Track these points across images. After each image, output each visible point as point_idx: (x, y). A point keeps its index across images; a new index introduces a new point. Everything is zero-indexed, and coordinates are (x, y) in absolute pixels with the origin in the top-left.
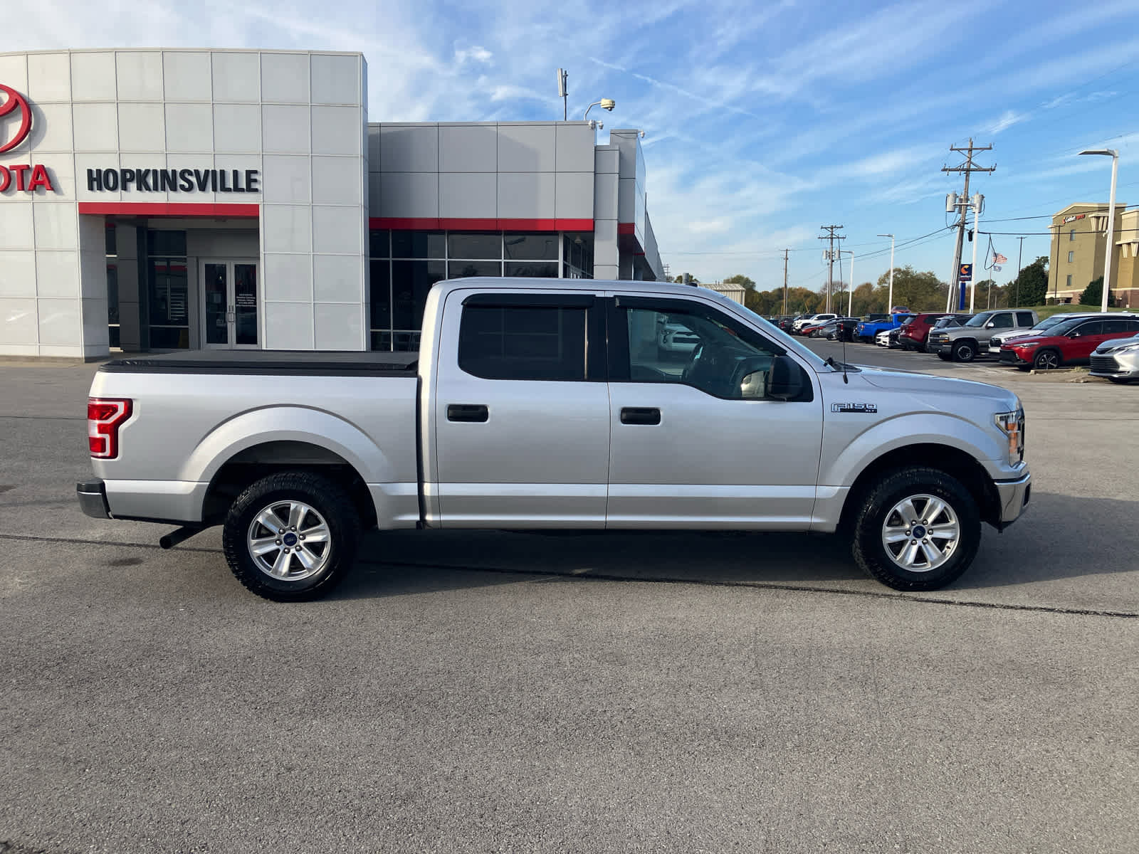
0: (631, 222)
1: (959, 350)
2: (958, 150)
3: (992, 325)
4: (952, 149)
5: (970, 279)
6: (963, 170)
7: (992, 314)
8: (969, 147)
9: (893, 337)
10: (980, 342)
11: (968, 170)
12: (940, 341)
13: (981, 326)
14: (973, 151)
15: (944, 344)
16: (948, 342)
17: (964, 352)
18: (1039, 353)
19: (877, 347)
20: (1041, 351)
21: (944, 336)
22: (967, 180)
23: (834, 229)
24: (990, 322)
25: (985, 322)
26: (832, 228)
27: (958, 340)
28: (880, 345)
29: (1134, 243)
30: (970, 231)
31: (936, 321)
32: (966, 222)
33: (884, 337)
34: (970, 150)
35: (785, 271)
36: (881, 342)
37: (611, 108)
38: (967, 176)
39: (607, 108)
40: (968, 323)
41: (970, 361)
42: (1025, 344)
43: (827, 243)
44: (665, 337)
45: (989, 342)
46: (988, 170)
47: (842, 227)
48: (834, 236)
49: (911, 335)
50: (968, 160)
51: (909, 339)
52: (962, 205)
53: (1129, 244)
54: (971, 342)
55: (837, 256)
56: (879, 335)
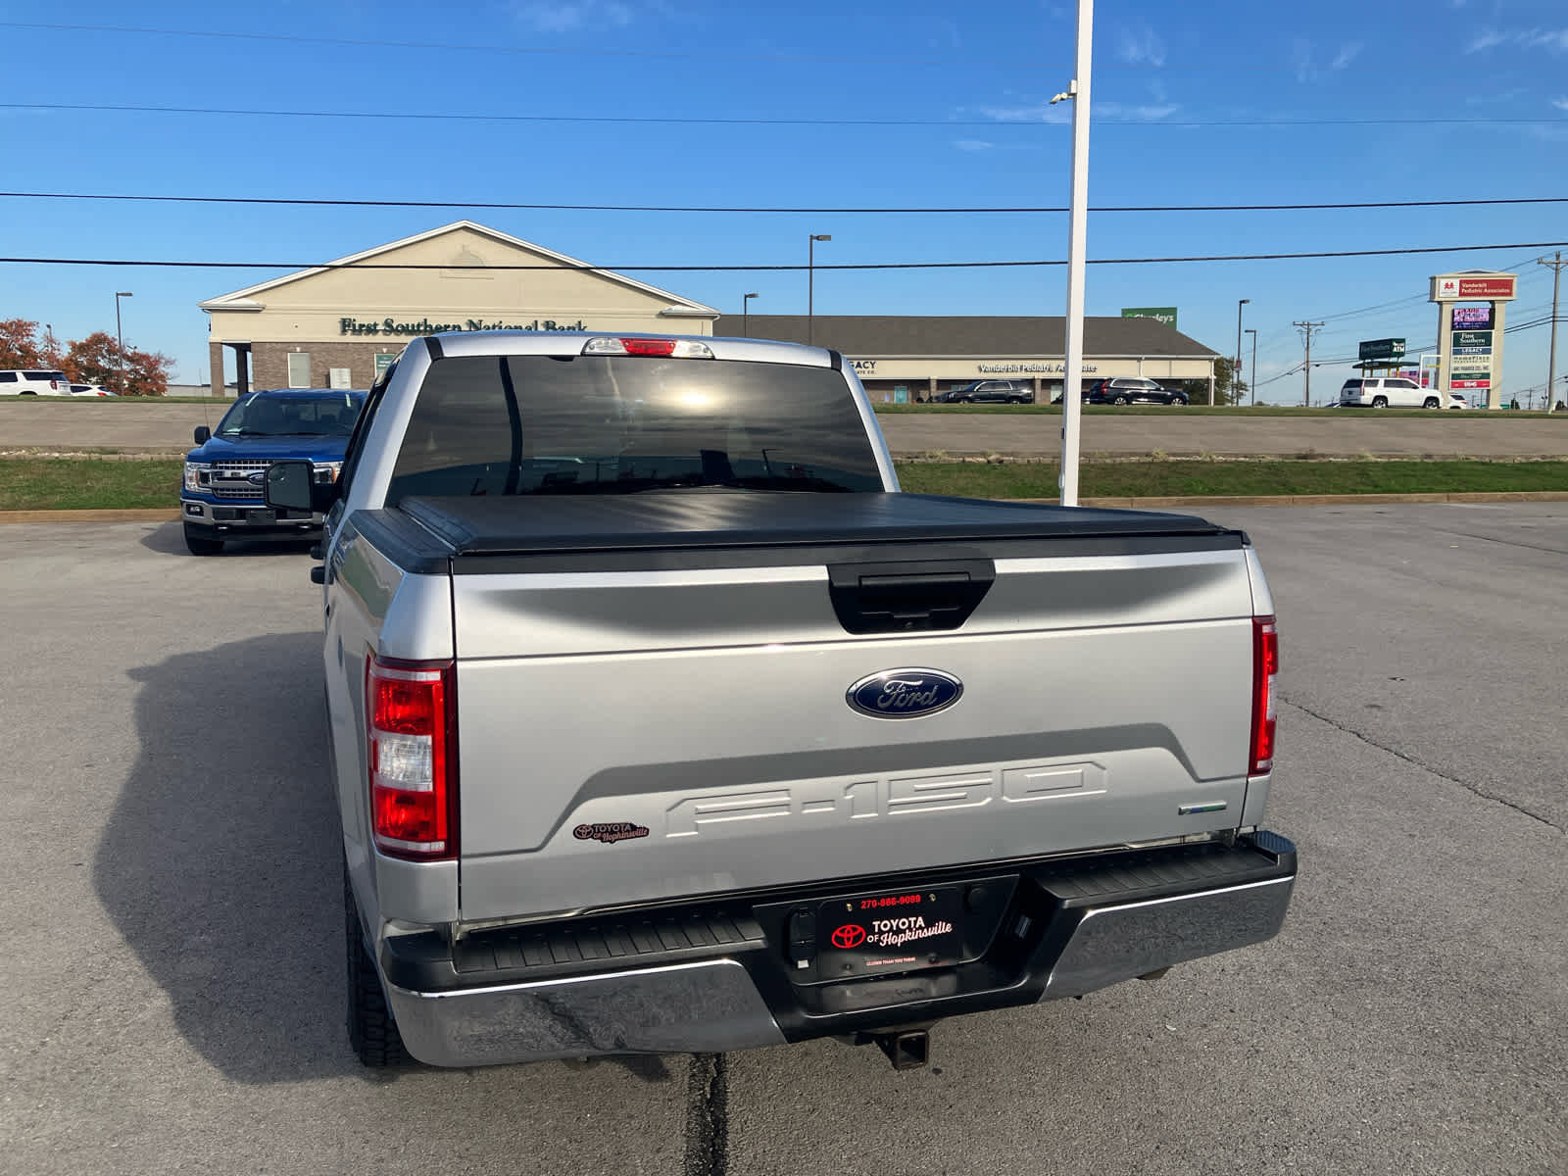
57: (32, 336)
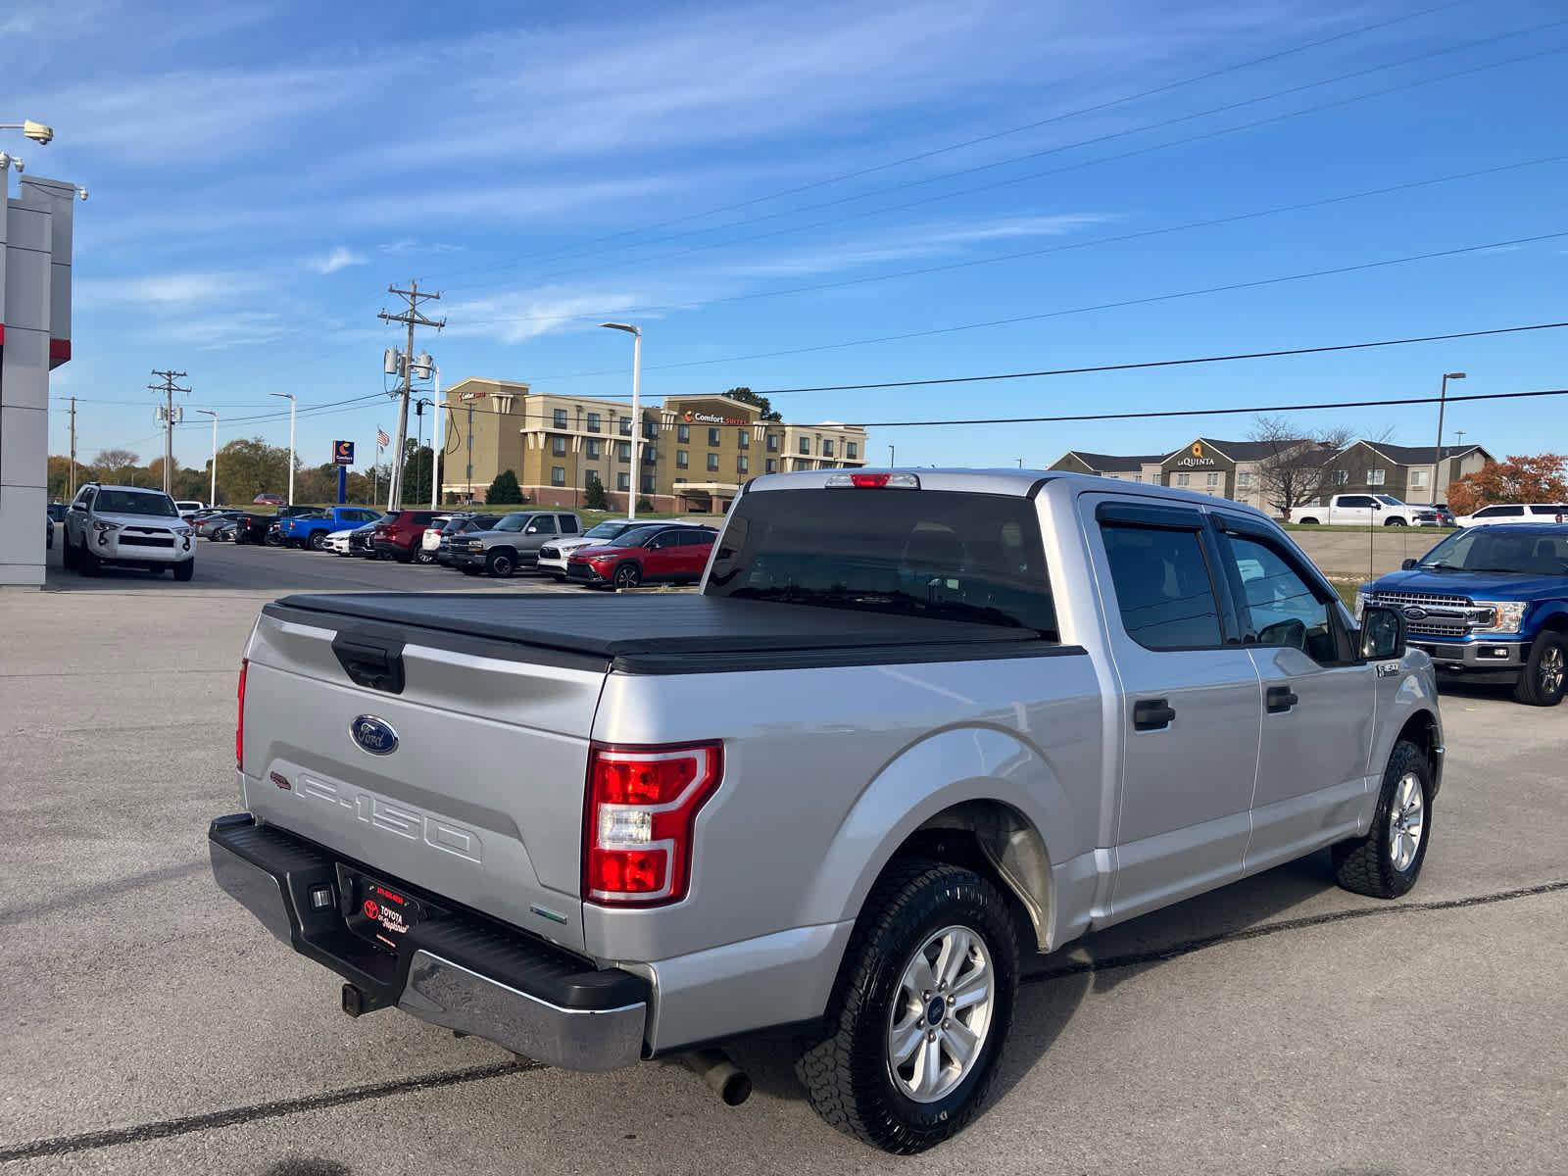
0: (64, 338)
1: (495, 562)
2: (399, 292)
3: (534, 530)
4: (391, 290)
5: (351, 462)
6: (406, 320)
7: (531, 516)
8: (412, 291)
9: (356, 541)
10: (519, 551)
11: (412, 322)
12: (470, 550)
13: (520, 531)
14: (417, 297)
15: (478, 553)
16: (482, 552)
17: (502, 563)
18: (618, 568)
19: (324, 554)
20: (621, 565)
21: (475, 543)
22: (411, 334)
23: (173, 377)
24: (530, 526)
25: (523, 526)
26: (169, 374)
27: (494, 548)
28: (332, 551)
29: (541, 432)
30: (420, 402)
31: (433, 520)
32: (411, 388)
33: (341, 540)
34: (414, 295)
35: (70, 431)
36: (334, 547)
37: (46, 141)
38: (411, 328)
39: (38, 139)
40: (498, 526)
41: (509, 576)
42: (602, 557)
43: (163, 395)
44: (102, 535)
45: (538, 551)
46: (436, 325)
47: (185, 375)
48: (173, 387)
49: (394, 538)
50: (411, 307)
51: (393, 544)
52: (404, 366)
53: (535, 433)
54: (509, 551)
55: (178, 416)
56: (329, 536)
57: (1564, 470)
